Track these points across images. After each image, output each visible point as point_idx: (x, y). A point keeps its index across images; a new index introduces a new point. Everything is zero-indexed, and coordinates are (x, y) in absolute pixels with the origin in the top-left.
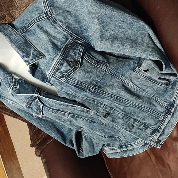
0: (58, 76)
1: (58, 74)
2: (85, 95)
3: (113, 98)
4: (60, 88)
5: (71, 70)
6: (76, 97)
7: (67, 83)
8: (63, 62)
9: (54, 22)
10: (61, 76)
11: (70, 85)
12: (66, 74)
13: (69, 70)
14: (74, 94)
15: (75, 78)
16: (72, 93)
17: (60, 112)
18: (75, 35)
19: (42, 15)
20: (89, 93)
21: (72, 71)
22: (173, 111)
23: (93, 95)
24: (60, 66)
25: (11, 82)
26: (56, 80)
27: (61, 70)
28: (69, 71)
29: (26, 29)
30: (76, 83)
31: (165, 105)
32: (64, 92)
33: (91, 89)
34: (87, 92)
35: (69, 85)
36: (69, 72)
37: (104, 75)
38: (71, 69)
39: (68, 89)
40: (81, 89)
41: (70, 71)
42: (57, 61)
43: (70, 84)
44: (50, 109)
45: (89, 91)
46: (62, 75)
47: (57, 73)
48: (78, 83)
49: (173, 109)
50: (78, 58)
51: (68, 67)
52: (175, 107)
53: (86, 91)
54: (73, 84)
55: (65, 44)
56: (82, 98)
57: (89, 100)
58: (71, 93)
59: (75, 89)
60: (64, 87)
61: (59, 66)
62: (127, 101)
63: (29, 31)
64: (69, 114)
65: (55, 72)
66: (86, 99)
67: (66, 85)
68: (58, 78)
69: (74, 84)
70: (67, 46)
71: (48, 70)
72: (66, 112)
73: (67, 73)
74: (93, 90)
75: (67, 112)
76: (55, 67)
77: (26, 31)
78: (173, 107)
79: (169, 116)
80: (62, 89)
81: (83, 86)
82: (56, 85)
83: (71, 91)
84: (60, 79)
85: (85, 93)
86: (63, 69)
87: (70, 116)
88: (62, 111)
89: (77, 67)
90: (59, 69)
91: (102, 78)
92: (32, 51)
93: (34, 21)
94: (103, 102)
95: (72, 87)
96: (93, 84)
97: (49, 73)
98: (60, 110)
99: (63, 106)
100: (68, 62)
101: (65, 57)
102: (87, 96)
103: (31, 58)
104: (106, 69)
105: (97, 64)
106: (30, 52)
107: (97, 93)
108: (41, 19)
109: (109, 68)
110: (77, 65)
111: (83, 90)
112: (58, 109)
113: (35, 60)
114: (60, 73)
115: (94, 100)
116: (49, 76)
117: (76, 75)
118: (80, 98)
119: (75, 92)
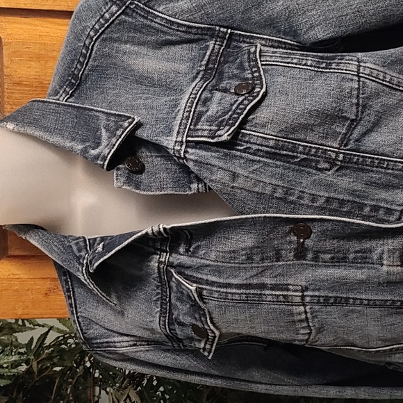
0: (206, 133)
1: (205, 127)
2: (320, 184)
4: (227, 179)
5: (242, 101)
6: (292, 202)
7: (244, 151)
8: (210, 95)
9: (146, 18)
10: (216, 128)
11: (256, 158)
12: (227, 117)
13: (232, 105)
14: (278, 194)
15: (264, 126)
16: (274, 190)
17: (267, 292)
18: (225, 30)
19: (107, 11)
20: (330, 173)
21: (246, 103)
23: (346, 176)
24: (204, 105)
26: (203, 153)
27: (209, 113)
28: (236, 105)
30: (272, 143)
32: (245, 193)
33: (333, 156)
34: (321, 170)
35: (251, 157)
36: (234, 108)
38: (240, 99)
40: (298, 164)
41: (239, 104)
42: (189, 98)
43: (254, 154)
44: (229, 290)
45: (326, 165)
46: (217, 126)
47: (199, 127)
48: (281, 143)
50: (253, 73)
51: (229, 98)
54: (266, 149)
55: (204, 63)
56: (313, 200)
57: (342, 203)
58: (268, 190)
59: (277, 167)
60: (239, 171)
61: (199, 106)
63: (87, 76)
64: (302, 291)
65: (192, 127)
66: (328, 200)
67: (242, 161)
68: (209, 137)
69: (269, 149)
70: (211, 66)
71: (169, 133)
72: (288, 290)
73: (230, 113)
74: (341, 156)
75: (290, 287)
76: (186, 114)
80: (234, 181)
81: (301, 148)
83: (268, 181)
84: (213, 138)
86: (213, 109)
87: (308, 299)
88: (274, 287)
89: (257, 90)
90: (201, 114)
91: (357, 104)
92: (104, 122)
93: (92, 38)
94: (392, 203)
95: (265, 164)
96: (337, 134)
97: (175, 139)
98: (263, 286)
99: (262, 260)
100: (225, 91)
101: (213, 86)
102: (329, 186)
103: (104, 142)
104: (358, 71)
105: (324, 65)
106: (98, 129)
107: (360, 167)
108: (107, 21)
109: (367, 65)
110: (254, 88)
111: (305, 163)
112: (255, 281)
113: (114, 140)
114: (210, 121)
115: (357, 200)
116: (177, 148)
117: (262, 115)
118: (306, 202)
119: (280, 183)
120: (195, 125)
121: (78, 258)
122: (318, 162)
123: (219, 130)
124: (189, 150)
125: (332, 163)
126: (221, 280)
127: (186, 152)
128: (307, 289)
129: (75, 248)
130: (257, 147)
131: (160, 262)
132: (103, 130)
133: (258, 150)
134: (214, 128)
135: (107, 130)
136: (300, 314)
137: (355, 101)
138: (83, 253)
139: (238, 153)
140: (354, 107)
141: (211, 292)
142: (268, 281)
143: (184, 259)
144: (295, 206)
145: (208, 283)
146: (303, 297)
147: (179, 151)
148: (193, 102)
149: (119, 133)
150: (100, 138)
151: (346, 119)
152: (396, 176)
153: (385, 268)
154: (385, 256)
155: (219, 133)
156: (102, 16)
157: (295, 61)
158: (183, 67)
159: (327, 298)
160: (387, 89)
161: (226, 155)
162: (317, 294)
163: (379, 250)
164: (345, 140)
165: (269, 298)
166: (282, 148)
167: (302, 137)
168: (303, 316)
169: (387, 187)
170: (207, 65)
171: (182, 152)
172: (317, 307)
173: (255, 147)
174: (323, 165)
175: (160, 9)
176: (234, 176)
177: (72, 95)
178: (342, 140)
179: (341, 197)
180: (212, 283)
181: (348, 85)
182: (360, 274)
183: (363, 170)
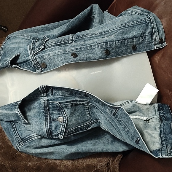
2: (72, 47)
6: (67, 53)
7: (48, 48)
20: (73, 43)
30: (54, 43)
34: (70, 43)
35: (51, 48)
39: (53, 52)
53: (69, 43)
58: (59, 53)
59: (58, 47)
66: (76, 49)
67: (49, 50)
74: (74, 38)
83: (58, 51)
84: (40, 50)
85: (70, 46)
94: (94, 43)
95: (55, 48)
97: (31, 56)
107: (80, 39)
111: (65, 43)
120: (34, 50)
122: (68, 42)
124: (35, 56)
126: (65, 101)
127: (35, 57)
130: (51, 45)
131: (44, 101)
133: (51, 46)
139: (47, 49)
142: (78, 99)
147: (33, 58)
171: (34, 58)
179: (79, 47)
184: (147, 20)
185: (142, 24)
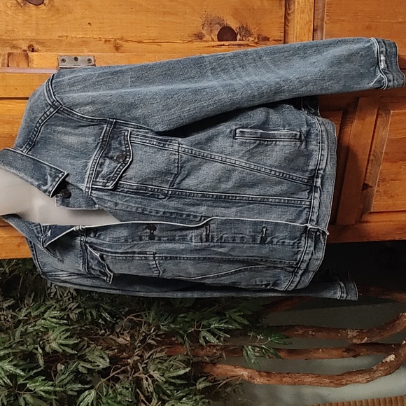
0: (101, 184)
1: (101, 180)
2: (160, 205)
3: (209, 197)
4: (112, 206)
6: (146, 214)
7: (121, 192)
8: (103, 161)
11: (127, 195)
12: (112, 175)
13: (114, 168)
14: (140, 210)
15: (131, 179)
16: (137, 209)
17: (136, 255)
18: (112, 120)
20: (165, 200)
21: (121, 167)
22: (319, 184)
23: (173, 201)
24: (100, 167)
25: (38, 233)
26: (100, 193)
27: (103, 172)
29: (32, 141)
30: (135, 187)
31: (306, 181)
33: (166, 192)
34: (160, 199)
35: (125, 194)
36: (115, 170)
37: (178, 159)
38: (119, 165)
39: (126, 203)
40: (149, 196)
41: (118, 168)
44: (117, 255)
45: (163, 197)
46: (107, 180)
47: (97, 180)
48: (140, 187)
49: (319, 180)
50: (126, 148)
51: (113, 164)
52: (320, 176)
53: (158, 198)
55: (101, 137)
56: (157, 213)
57: (171, 213)
58: (134, 209)
59: (138, 198)
60: (118, 201)
61: (98, 168)
62: (236, 197)
64: (154, 254)
65: (94, 180)
66: (164, 213)
67: (120, 197)
68: (103, 186)
69: (134, 190)
70: (105, 139)
71: (83, 182)
72: (147, 254)
73: (113, 173)
74: (170, 192)
76: (91, 172)
77: (34, 145)
78: (317, 177)
79: (317, 195)
80: (116, 206)
81: (150, 189)
82: (105, 203)
83: (133, 205)
84: (105, 186)
85: (158, 202)
86: (105, 170)
87: (157, 258)
88: (139, 253)
89: (127, 159)
90: (99, 172)
91: (178, 166)
92: (48, 172)
93: (40, 124)
94: (197, 212)
95: (132, 197)
96: (168, 181)
97: (86, 186)
98: (134, 253)
99: (133, 241)
100: (111, 158)
101: (106, 154)
102: (164, 206)
103: (49, 183)
104: (178, 150)
105: (162, 145)
106: (46, 175)
107: (180, 196)
108: (48, 116)
109: (183, 146)
110: (126, 158)
111: (152, 196)
112: (130, 251)
113: (54, 183)
114: (103, 177)
115: (179, 212)
116: (87, 190)
117: (130, 173)
118: (153, 214)
119: (140, 206)
121: (38, 237)
122: (158, 195)
123: (107, 182)
124: (93, 192)
125: (166, 195)
126: (113, 251)
127: (91, 193)
128: (156, 253)
129: (35, 231)
131: (81, 241)
132: (49, 176)
133: (128, 191)
134: (105, 181)
135: (51, 176)
136: (153, 265)
137: (176, 165)
138: (40, 235)
139: (118, 193)
140: (176, 169)
141: (108, 256)
142: (136, 250)
143: (94, 240)
144: (148, 216)
145: (105, 251)
146: (154, 257)
147: (88, 192)
148: (94, 165)
149: (57, 180)
150: (47, 180)
151: (172, 174)
152: (198, 200)
153: (193, 244)
154: (193, 238)
155: (107, 184)
156: (45, 113)
157: (148, 142)
158: (90, 140)
159: (166, 258)
160: (194, 158)
161: (112, 194)
162: (161, 255)
163: (190, 235)
164: (172, 184)
165: (137, 258)
166: (140, 189)
167: (151, 183)
168: (155, 266)
169: (193, 205)
170: (103, 139)
172: (162, 262)
173: (126, 190)
174: (161, 197)
175: (77, 110)
176: (116, 204)
177: (30, 150)
178: (171, 184)
179: (170, 211)
180: (108, 252)
181: (174, 157)
182: (182, 246)
183: (181, 198)
184: (303, 203)
185: (293, 206)
